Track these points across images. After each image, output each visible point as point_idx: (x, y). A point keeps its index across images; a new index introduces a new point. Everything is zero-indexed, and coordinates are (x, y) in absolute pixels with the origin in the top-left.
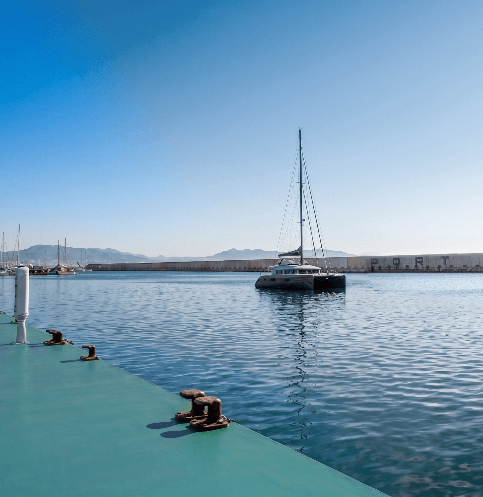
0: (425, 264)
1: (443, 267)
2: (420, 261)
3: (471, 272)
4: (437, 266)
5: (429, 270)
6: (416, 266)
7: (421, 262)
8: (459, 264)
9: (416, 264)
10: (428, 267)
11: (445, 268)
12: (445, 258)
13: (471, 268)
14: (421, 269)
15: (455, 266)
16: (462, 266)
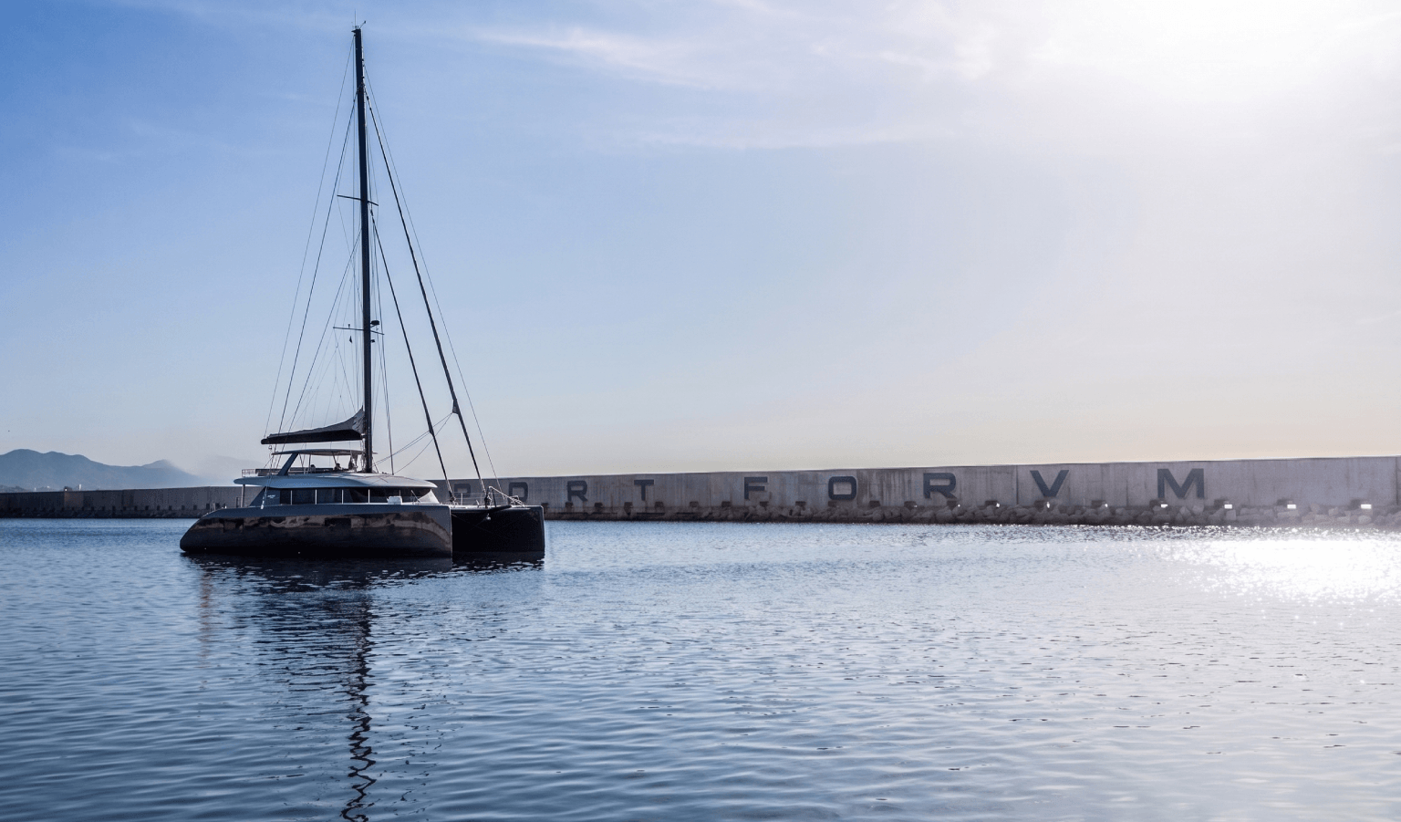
0: (592, 499)
1: (638, 506)
2: (579, 491)
3: (709, 519)
4: (623, 505)
5: (600, 513)
6: (569, 504)
7: (581, 495)
8: (679, 500)
9: (569, 498)
10: (598, 505)
11: (643, 511)
12: (643, 483)
13: (710, 510)
14: (581, 510)
15: (667, 503)
16: (688, 504)
